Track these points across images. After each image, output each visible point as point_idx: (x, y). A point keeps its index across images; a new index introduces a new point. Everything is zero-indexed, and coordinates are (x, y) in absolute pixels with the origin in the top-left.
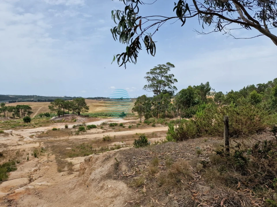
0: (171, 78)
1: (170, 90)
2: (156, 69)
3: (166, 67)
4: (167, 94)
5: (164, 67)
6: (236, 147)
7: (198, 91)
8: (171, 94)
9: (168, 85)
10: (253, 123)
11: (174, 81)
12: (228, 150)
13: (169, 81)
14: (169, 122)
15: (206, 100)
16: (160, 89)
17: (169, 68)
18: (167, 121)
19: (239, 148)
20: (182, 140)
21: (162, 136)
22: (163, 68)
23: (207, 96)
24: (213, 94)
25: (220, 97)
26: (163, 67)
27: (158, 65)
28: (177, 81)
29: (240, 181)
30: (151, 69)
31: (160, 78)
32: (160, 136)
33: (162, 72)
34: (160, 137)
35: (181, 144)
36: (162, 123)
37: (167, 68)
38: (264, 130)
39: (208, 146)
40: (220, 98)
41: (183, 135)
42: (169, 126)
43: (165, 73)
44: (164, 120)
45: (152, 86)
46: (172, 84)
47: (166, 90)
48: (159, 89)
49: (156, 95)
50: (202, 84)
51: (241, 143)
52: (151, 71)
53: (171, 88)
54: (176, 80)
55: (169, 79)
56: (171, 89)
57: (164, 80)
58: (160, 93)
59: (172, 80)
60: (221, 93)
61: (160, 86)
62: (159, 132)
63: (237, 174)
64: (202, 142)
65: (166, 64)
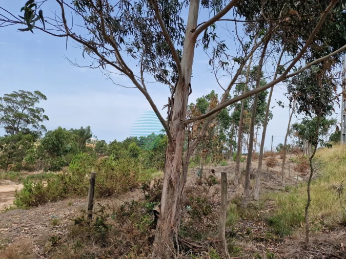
0: (39, 113)
1: (36, 130)
2: (15, 95)
3: (33, 97)
4: (30, 135)
5: (30, 96)
6: (99, 211)
7: (76, 136)
8: (35, 136)
9: (33, 122)
10: (127, 179)
11: (43, 118)
12: (90, 216)
13: (35, 116)
14: (25, 177)
15: (85, 148)
16: (18, 126)
17: (37, 98)
18: (22, 176)
19: (103, 213)
20: (37, 205)
21: (10, 200)
22: (27, 97)
23: (87, 144)
24: (95, 141)
25: (102, 146)
26: (28, 95)
27: (20, 91)
28: (48, 119)
29: (97, 256)
30: (7, 95)
31: (20, 110)
32: (5, 199)
33: (26, 102)
34: (5, 201)
35: (32, 212)
36: (13, 178)
37: (34, 99)
38: (137, 186)
39: (72, 212)
40: (102, 148)
41: (39, 197)
42: (24, 184)
43: (30, 104)
44: (18, 174)
45: (5, 120)
46: (40, 122)
47: (27, 130)
48: (16, 126)
49: (9, 134)
50: (82, 127)
51: (105, 206)
52: (6, 96)
53: (37, 126)
54: (46, 117)
55: (36, 114)
56: (37, 128)
57: (27, 113)
58: (17, 133)
59: (41, 116)
60: (103, 141)
61: (19, 121)
62: (5, 193)
63: (95, 248)
64: (65, 207)
65: (33, 93)
